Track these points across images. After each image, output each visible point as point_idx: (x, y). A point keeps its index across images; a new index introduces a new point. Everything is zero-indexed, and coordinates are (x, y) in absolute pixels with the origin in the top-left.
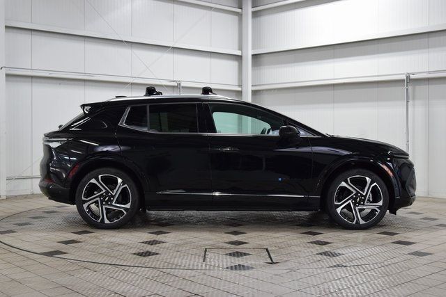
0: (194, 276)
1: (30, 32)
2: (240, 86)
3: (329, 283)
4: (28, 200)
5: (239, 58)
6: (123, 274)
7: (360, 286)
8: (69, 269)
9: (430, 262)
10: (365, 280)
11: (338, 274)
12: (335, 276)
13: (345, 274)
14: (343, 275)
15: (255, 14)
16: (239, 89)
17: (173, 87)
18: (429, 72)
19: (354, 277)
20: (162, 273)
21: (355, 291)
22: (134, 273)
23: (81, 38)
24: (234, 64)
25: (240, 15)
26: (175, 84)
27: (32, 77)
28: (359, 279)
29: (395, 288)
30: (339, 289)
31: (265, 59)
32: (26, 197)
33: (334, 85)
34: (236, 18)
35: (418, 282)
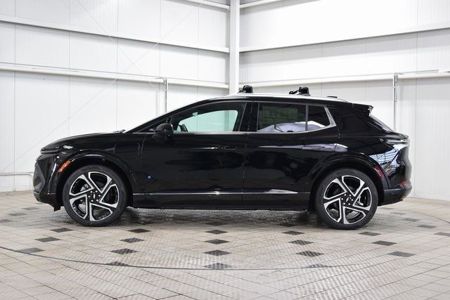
0: (178, 276)
1: (13, 26)
2: (227, 83)
3: (315, 283)
4: (10, 197)
5: (226, 55)
6: (106, 274)
7: (345, 287)
8: (51, 268)
9: (415, 262)
10: (350, 280)
11: (324, 274)
12: (320, 276)
13: (330, 273)
14: (329, 275)
15: (243, 11)
16: (226, 87)
17: (159, 83)
18: (417, 72)
19: (339, 277)
20: (146, 273)
21: (340, 291)
22: (117, 272)
23: (66, 33)
24: (221, 61)
25: (228, 12)
26: (162, 81)
27: (15, 71)
28: (345, 279)
29: (380, 288)
30: (324, 289)
31: (253, 56)
32: (8, 194)
33: (322, 84)
34: (224, 14)
35: (404, 283)
